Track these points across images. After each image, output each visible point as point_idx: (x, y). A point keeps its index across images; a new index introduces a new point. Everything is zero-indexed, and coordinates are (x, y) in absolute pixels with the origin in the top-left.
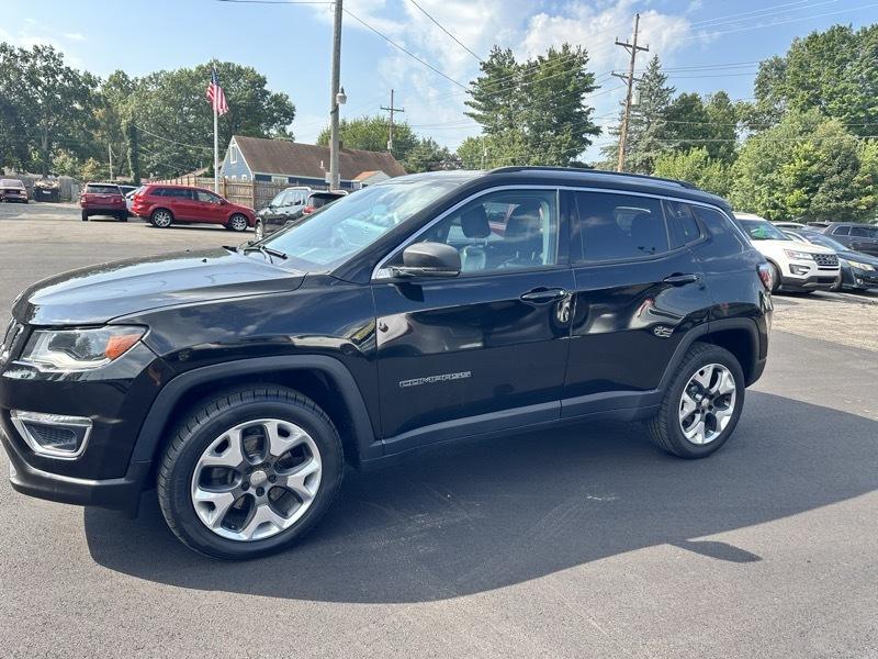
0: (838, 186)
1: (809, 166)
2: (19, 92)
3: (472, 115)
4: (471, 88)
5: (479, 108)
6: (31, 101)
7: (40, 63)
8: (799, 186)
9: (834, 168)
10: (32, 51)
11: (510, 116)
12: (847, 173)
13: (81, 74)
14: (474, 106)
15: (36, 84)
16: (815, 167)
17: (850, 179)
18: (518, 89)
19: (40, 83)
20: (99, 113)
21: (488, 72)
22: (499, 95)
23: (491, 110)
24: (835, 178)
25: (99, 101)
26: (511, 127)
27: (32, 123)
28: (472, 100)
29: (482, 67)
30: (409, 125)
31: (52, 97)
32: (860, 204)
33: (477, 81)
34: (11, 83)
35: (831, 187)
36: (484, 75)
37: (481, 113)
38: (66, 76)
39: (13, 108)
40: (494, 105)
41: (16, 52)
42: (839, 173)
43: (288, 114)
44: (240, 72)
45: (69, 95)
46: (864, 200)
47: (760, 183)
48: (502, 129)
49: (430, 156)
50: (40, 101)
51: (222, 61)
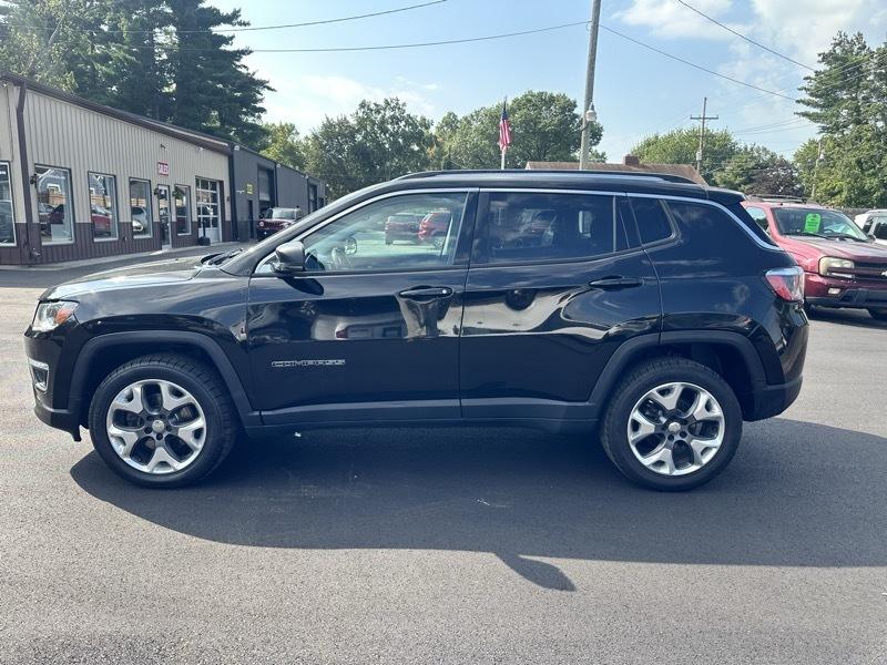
2: (373, 140)
3: (805, 114)
4: (806, 84)
5: (816, 105)
6: (380, 146)
7: (389, 114)
10: (383, 105)
11: (857, 109)
13: (419, 119)
14: (808, 103)
15: (385, 131)
18: (871, 77)
19: (387, 131)
20: (431, 151)
21: (828, 63)
22: (842, 88)
23: (832, 105)
25: (431, 141)
26: (858, 122)
27: (382, 164)
28: (806, 97)
29: (820, 58)
30: (730, 132)
31: (396, 142)
33: (813, 75)
34: (367, 133)
36: (823, 67)
37: (817, 110)
38: (407, 122)
39: (368, 154)
40: (836, 100)
41: (372, 106)
43: (596, 134)
44: (552, 99)
45: (409, 138)
48: (845, 127)
49: (753, 164)
50: (387, 146)
51: (535, 92)
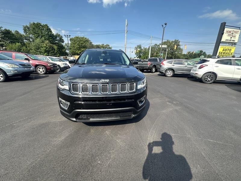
9: (51, 49)
12: (53, 50)
16: (47, 49)
35: (52, 53)
47: (37, 51)
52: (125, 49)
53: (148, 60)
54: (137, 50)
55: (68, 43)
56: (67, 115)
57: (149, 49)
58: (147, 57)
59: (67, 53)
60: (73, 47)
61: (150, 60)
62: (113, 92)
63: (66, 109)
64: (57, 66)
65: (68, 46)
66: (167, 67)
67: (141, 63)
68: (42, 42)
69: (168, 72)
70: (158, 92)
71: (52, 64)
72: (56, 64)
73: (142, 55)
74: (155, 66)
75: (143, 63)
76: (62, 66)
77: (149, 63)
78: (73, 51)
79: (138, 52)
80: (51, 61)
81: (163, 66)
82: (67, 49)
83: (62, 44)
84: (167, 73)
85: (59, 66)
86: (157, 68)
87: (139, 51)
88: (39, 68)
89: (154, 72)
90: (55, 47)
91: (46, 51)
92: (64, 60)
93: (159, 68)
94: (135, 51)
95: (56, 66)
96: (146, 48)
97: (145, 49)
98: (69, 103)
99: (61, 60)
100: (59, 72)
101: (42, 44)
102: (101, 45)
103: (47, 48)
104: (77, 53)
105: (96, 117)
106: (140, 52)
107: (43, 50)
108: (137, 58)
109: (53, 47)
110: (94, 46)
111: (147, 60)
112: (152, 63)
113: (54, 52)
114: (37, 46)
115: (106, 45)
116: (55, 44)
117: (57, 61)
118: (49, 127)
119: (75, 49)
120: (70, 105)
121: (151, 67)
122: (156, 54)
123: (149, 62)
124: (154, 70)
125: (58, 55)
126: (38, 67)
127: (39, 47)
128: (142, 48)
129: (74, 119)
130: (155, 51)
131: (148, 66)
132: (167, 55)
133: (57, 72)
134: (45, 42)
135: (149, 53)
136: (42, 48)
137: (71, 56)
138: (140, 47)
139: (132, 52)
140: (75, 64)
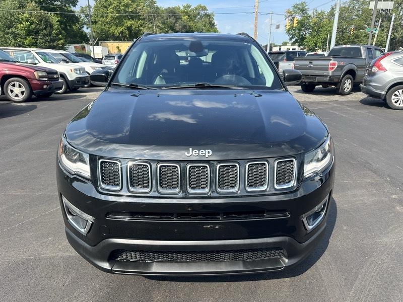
0: (47, 35)
1: (30, 25)
8: (29, 35)
9: (42, 27)
12: (49, 29)
16: (33, 26)
17: (51, 33)
24: (44, 32)
32: (59, 44)
35: (44, 36)
42: (45, 29)
46: (60, 42)
47: (7, 34)
52: (256, 19)
53: (329, 55)
54: (292, 20)
55: (89, 6)
56: (85, 249)
57: (332, 14)
58: (325, 43)
59: (86, 35)
60: (102, 16)
61: (335, 54)
62: (222, 188)
63: (83, 231)
64: (57, 78)
65: (87, 16)
66: (396, 76)
67: (307, 62)
68: (19, 8)
69: (396, 93)
70: (365, 166)
71: (45, 71)
72: (56, 73)
73: (307, 34)
74: (351, 73)
75: (314, 62)
76: (72, 77)
77: (334, 64)
78: (102, 30)
79: (295, 25)
80: (43, 64)
81: (381, 74)
82: (85, 23)
83: (73, 9)
84: (393, 97)
85: (63, 76)
86: (357, 80)
87: (299, 22)
88: (12, 83)
89: (349, 93)
90: (54, 19)
91: (29, 33)
92: (78, 59)
93: (366, 81)
94: (288, 22)
95: (55, 76)
96: (322, 13)
97: (320, 16)
98: (90, 219)
99: (67, 60)
100: (65, 92)
101: (20, 11)
102: (182, 8)
103: (32, 23)
104: (113, 35)
105: (171, 262)
106: (302, 24)
107: (21, 28)
108: (293, 44)
109: (47, 21)
110: (163, 11)
111: (326, 54)
112: (342, 64)
113: (49, 34)
114: (6, 18)
115: (196, 9)
116: (53, 10)
117: (58, 62)
118: (35, 274)
119: (107, 23)
120: (93, 223)
121: (338, 77)
122: (355, 29)
123: (332, 62)
124: (348, 85)
125: (62, 41)
126: (10, 82)
127: (11, 22)
128: (310, 13)
129: (106, 265)
130: (353, 19)
131: (330, 73)
132: (393, 33)
133: (59, 93)
134: (28, 5)
135: (331, 27)
136: (20, 23)
137: (97, 44)
138: (303, 10)
139: (278, 27)
140: (109, 85)
